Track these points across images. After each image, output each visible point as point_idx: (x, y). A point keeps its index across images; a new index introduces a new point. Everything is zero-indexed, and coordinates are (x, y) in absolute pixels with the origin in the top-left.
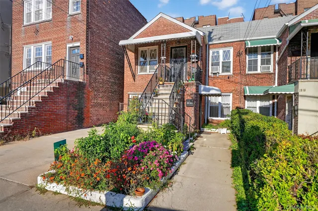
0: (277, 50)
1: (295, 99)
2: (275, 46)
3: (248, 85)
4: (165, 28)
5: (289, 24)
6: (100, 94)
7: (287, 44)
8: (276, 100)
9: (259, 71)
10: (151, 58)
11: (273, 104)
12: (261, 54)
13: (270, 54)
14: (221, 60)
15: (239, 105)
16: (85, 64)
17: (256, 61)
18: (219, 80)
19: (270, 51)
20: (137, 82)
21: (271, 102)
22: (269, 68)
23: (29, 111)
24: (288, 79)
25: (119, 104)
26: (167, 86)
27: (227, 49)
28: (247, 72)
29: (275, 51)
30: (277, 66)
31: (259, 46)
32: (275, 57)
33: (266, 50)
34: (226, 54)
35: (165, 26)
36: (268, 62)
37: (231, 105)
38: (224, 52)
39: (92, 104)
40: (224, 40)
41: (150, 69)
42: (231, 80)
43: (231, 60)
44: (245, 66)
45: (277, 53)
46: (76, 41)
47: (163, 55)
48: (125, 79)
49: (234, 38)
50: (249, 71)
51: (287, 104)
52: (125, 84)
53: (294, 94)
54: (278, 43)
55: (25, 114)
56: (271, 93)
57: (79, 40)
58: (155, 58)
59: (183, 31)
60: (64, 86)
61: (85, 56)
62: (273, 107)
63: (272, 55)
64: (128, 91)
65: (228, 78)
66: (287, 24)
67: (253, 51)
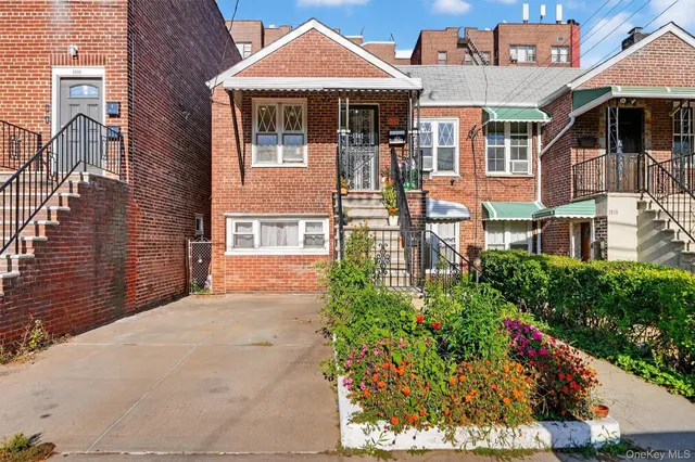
0: (539, 131)
1: (597, 229)
2: (535, 125)
3: (490, 199)
4: (325, 58)
5: (573, 86)
6: (152, 216)
7: (571, 124)
8: (539, 231)
9: (507, 173)
10: (288, 128)
11: (535, 237)
12: (512, 137)
13: (526, 138)
14: (436, 144)
15: (473, 241)
16: (124, 131)
17: (501, 152)
18: (434, 188)
19: (526, 132)
20: (250, 186)
21: (530, 234)
22: (525, 166)
23: (20, 269)
24: (572, 190)
25: (185, 245)
26: (360, 199)
27: (446, 120)
28: (488, 173)
29: (535, 133)
30: (539, 163)
31: (507, 121)
32: (535, 145)
33: (520, 131)
34: (445, 132)
35: (323, 52)
36: (523, 154)
37: (457, 243)
38: (441, 126)
39: (140, 244)
40: (440, 99)
41: (284, 155)
42: (457, 188)
43: (456, 144)
44: (484, 160)
45: (539, 137)
46: (87, 62)
47: (343, 125)
48: (214, 177)
49: (461, 99)
50: (489, 170)
51: (573, 239)
52: (214, 189)
53: (596, 219)
54: (546, 119)
55: (13, 279)
56: (558, 216)
57: (102, 61)
58: (298, 128)
59: (373, 75)
60: (90, 194)
61: (124, 107)
62: (535, 244)
63: (530, 141)
64: (224, 210)
65: (452, 182)
66: (569, 85)
67: (495, 130)
